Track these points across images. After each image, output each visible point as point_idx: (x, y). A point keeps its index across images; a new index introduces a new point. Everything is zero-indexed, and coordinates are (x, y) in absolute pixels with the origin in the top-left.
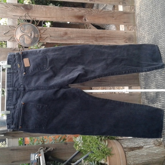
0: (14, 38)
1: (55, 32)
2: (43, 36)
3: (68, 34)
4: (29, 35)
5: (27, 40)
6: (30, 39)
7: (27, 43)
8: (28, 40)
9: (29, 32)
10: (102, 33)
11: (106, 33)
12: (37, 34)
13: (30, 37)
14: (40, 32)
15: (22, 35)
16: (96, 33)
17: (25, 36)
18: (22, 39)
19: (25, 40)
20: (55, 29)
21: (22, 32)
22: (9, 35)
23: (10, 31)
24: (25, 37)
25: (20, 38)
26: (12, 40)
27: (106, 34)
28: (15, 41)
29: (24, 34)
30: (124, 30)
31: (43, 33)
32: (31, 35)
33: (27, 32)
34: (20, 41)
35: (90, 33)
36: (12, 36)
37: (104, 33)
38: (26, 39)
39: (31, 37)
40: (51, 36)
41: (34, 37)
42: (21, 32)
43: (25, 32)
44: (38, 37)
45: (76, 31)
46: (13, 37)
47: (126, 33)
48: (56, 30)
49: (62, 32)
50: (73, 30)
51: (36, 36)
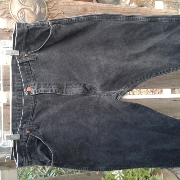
0: (9, 13)
1: (69, 7)
2: (52, 12)
3: (88, 11)
4: (33, 10)
5: (28, 17)
6: (33, 15)
7: (29, 21)
8: (31, 18)
9: (32, 5)
10: (135, 11)
11: (140, 11)
12: (44, 8)
13: (33, 13)
14: (48, 6)
15: (21, 9)
16: (127, 11)
17: (25, 10)
18: (21, 16)
19: (26, 17)
20: (69, 3)
21: (21, 5)
22: (2, 8)
23: (3, 3)
24: (26, 12)
25: (18, 14)
26: (6, 16)
27: (141, 13)
28: (11, 18)
29: (24, 7)
30: (163, 9)
31: (53, 7)
32: (35, 10)
33: (29, 5)
34: (18, 19)
35: (119, 11)
36: (5, 10)
37: (137, 11)
38: (27, 15)
39: (35, 12)
40: (64, 13)
41: (40, 13)
42: (19, 4)
43: (26, 4)
44: (46, 13)
45: (99, 7)
46: (7, 12)
47: (166, 12)
48: (71, 4)
49: (79, 8)
50: (95, 5)
51: (42, 12)
